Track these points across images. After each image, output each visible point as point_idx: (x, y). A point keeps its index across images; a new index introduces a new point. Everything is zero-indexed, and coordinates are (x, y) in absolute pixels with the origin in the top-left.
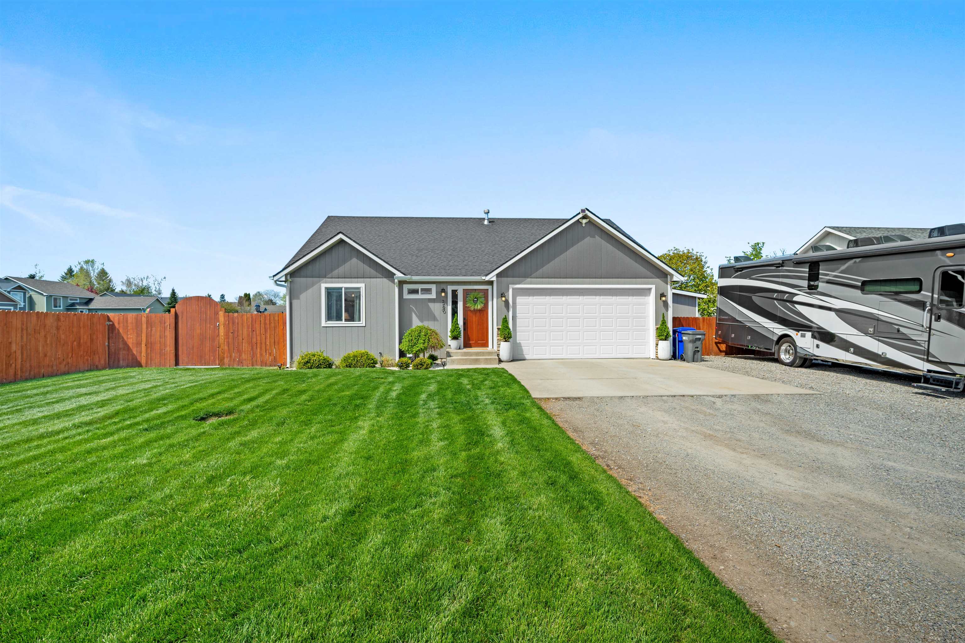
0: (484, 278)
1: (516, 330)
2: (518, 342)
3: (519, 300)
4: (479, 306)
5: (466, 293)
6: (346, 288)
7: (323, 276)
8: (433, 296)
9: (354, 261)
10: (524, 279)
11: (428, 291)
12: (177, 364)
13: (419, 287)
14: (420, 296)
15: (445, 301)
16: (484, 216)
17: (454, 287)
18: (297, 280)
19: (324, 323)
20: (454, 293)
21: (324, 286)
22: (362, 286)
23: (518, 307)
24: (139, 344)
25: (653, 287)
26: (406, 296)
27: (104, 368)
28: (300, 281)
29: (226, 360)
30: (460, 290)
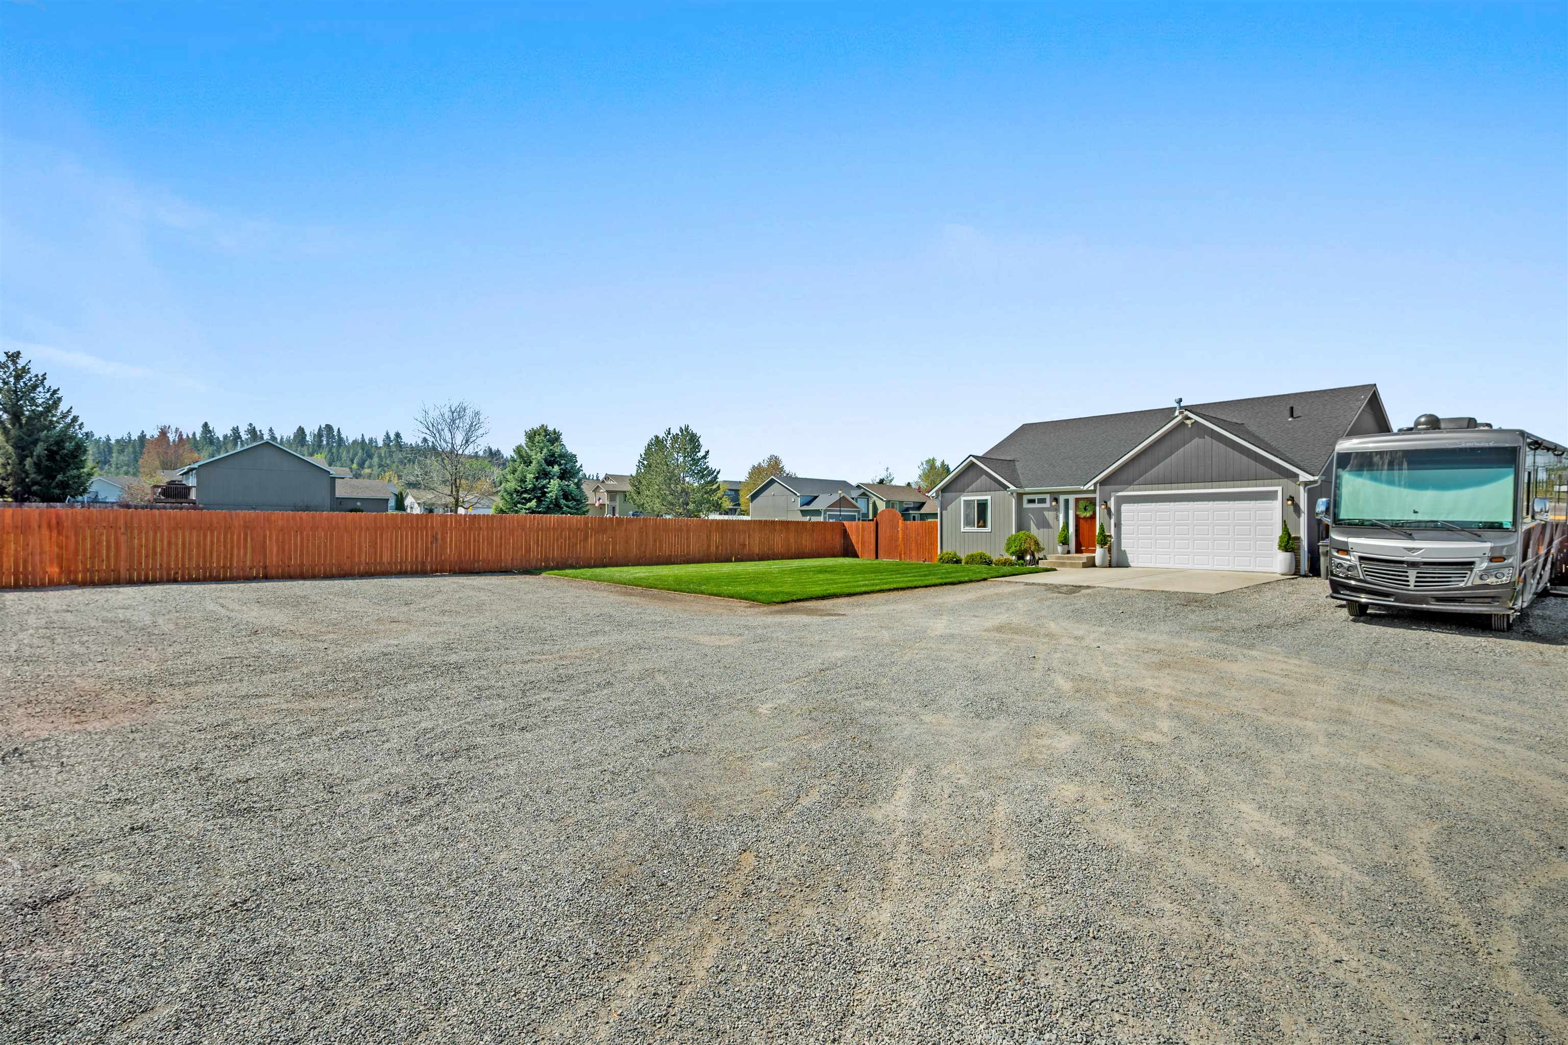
0: (1082, 488)
1: (1120, 537)
2: (1123, 549)
3: (1125, 507)
4: (1088, 514)
5: (1077, 500)
6: (978, 500)
7: (962, 491)
8: (1047, 505)
9: (984, 476)
10: (1126, 486)
11: (1042, 501)
12: (877, 558)
13: (1036, 497)
14: (1036, 505)
15: (1057, 510)
16: (1176, 405)
17: (1066, 497)
18: (946, 494)
19: (962, 530)
20: (1067, 501)
21: (963, 498)
22: (988, 497)
23: (1122, 514)
24: (858, 543)
25: (1279, 489)
26: (1026, 505)
27: (839, 556)
28: (948, 495)
29: (903, 556)
30: (1072, 498)
